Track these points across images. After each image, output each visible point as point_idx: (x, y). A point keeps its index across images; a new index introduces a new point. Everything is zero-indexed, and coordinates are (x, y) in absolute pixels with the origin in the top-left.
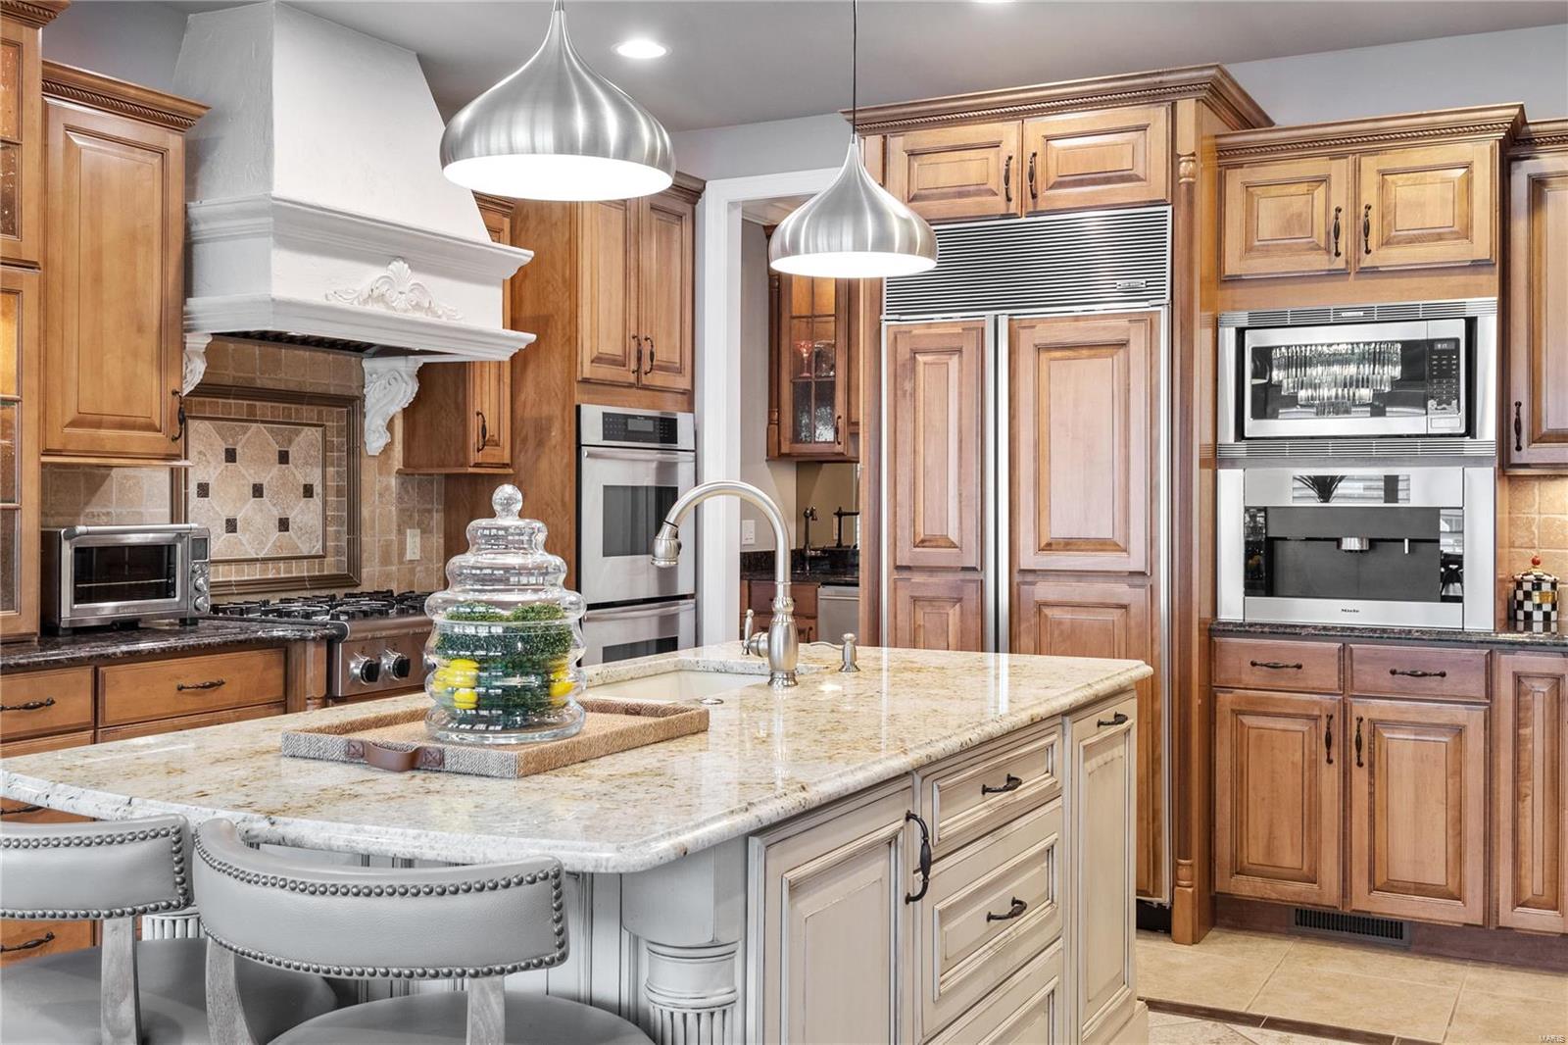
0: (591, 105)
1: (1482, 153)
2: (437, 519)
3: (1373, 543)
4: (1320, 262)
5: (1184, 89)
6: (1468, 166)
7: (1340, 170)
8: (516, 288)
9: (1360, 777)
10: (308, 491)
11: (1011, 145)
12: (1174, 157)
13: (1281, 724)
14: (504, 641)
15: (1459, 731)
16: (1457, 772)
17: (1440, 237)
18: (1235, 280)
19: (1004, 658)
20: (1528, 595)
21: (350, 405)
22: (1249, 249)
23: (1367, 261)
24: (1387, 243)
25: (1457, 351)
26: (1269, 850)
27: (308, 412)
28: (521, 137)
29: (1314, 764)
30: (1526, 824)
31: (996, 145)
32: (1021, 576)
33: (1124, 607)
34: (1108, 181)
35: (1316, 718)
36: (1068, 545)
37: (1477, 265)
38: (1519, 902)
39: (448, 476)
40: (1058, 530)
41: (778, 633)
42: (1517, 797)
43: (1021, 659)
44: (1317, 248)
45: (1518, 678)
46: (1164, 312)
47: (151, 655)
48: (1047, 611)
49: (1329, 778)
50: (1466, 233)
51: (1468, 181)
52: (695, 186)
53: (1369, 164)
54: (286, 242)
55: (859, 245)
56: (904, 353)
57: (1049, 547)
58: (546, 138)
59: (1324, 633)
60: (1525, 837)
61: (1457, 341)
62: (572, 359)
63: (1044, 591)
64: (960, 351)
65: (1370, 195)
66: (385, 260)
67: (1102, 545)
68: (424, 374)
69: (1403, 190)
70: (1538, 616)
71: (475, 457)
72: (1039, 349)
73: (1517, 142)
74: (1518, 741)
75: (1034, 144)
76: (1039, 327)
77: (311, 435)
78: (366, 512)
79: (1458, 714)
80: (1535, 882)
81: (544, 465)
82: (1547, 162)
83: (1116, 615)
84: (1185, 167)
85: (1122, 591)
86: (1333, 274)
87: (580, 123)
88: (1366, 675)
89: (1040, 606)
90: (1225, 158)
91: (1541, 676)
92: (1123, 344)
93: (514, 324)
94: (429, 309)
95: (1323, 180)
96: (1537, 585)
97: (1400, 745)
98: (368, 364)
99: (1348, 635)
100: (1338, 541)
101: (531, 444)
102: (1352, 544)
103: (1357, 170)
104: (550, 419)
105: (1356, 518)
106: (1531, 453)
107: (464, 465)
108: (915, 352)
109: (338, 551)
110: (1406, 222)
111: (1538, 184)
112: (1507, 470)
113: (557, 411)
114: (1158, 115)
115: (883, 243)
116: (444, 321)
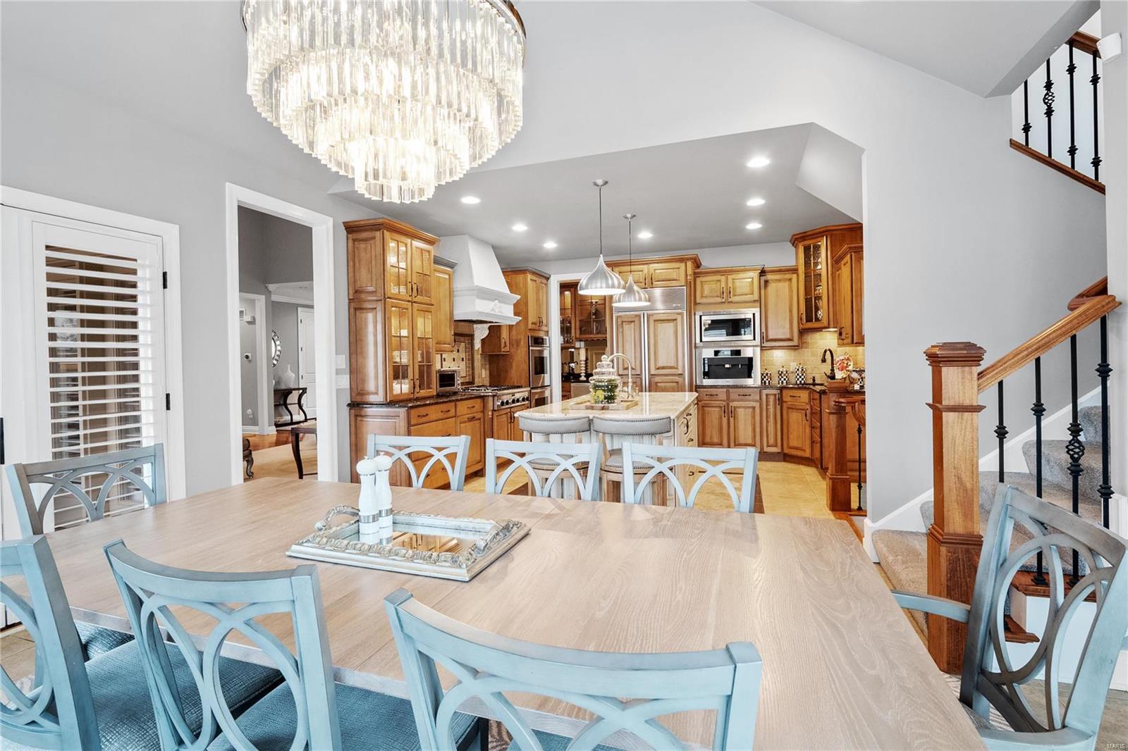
0: (612, 278)
1: (755, 275)
2: (488, 366)
3: (732, 365)
4: (719, 300)
5: (688, 259)
6: (752, 278)
7: (723, 278)
8: (516, 306)
9: (732, 420)
10: (463, 360)
11: (646, 271)
12: (686, 275)
13: (713, 409)
14: (607, 386)
15: (754, 408)
16: (754, 417)
17: (746, 294)
18: (699, 303)
19: (647, 393)
20: (765, 377)
21: (471, 336)
22: (702, 297)
23: (730, 300)
24: (735, 295)
25: (750, 321)
26: (711, 439)
27: (462, 339)
28: (599, 285)
29: (721, 418)
30: (769, 429)
31: (642, 271)
32: (651, 376)
33: (677, 382)
34: (670, 280)
35: (721, 407)
36: (663, 368)
37: (755, 301)
38: (768, 446)
39: (490, 355)
40: (660, 364)
41: (630, 387)
42: (767, 422)
43: (652, 393)
44: (718, 296)
45: (767, 395)
46: (685, 312)
47: (429, 404)
48: (658, 384)
49: (725, 420)
50: (752, 294)
51: (752, 282)
52: (548, 276)
53: (730, 277)
54: (478, 297)
55: (635, 301)
56: (620, 322)
57: (658, 369)
58: (604, 285)
59: (723, 387)
60: (769, 432)
61: (751, 319)
62: (527, 324)
63: (657, 379)
64: (634, 321)
65: (730, 285)
66: (493, 300)
67: (671, 368)
68: (490, 328)
69: (738, 283)
70: (767, 382)
71: (503, 350)
72: (655, 321)
73: (763, 272)
74: (767, 409)
75: (652, 271)
76: (655, 316)
77: (463, 344)
78: (475, 365)
79: (754, 404)
80: (772, 441)
81: (519, 351)
82: (769, 277)
83: (675, 384)
84: (689, 278)
85: (676, 378)
86: (722, 303)
87: (610, 282)
88: (733, 396)
89: (656, 383)
90: (696, 275)
91: (772, 394)
92: (676, 320)
93: (516, 314)
94: (501, 312)
95: (720, 281)
96: (767, 374)
97: (741, 412)
98: (475, 326)
99: (728, 387)
100: (724, 366)
101: (515, 346)
102: (727, 366)
103: (727, 278)
104: (520, 340)
105: (726, 360)
106: (766, 344)
107: (500, 351)
108: (623, 322)
109: (469, 375)
110: (738, 291)
111: (766, 282)
112: (763, 349)
113: (522, 337)
114: (682, 265)
115: (640, 300)
116: (504, 315)
